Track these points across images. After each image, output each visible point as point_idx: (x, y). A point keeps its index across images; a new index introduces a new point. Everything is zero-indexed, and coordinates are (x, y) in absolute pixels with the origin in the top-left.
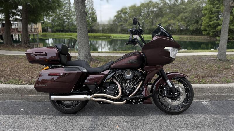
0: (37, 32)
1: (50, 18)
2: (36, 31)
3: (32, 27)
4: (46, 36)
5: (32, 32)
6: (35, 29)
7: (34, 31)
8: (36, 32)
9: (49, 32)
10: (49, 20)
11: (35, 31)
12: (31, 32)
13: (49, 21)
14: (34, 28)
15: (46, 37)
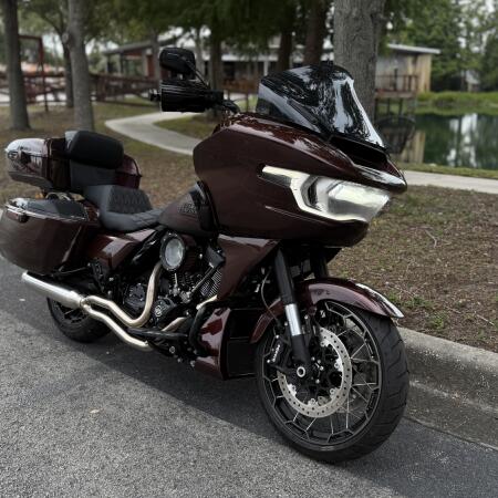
0: (413, 88)
1: (481, 37)
2: (410, 86)
3: (399, 73)
4: (452, 104)
5: (395, 90)
6: (407, 79)
7: (404, 85)
8: (410, 90)
9: (470, 88)
10: (479, 46)
11: (407, 88)
12: (392, 88)
13: (475, 49)
14: (405, 76)
15: (450, 108)
